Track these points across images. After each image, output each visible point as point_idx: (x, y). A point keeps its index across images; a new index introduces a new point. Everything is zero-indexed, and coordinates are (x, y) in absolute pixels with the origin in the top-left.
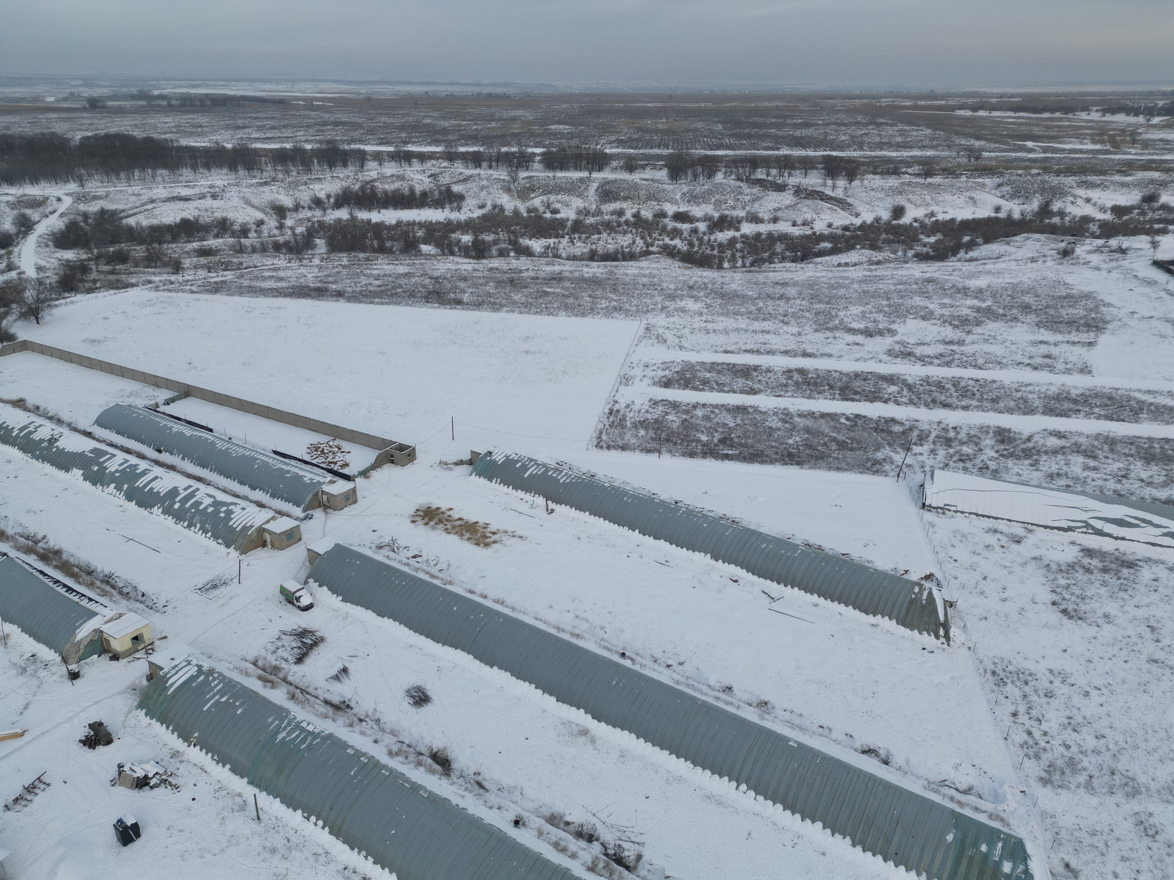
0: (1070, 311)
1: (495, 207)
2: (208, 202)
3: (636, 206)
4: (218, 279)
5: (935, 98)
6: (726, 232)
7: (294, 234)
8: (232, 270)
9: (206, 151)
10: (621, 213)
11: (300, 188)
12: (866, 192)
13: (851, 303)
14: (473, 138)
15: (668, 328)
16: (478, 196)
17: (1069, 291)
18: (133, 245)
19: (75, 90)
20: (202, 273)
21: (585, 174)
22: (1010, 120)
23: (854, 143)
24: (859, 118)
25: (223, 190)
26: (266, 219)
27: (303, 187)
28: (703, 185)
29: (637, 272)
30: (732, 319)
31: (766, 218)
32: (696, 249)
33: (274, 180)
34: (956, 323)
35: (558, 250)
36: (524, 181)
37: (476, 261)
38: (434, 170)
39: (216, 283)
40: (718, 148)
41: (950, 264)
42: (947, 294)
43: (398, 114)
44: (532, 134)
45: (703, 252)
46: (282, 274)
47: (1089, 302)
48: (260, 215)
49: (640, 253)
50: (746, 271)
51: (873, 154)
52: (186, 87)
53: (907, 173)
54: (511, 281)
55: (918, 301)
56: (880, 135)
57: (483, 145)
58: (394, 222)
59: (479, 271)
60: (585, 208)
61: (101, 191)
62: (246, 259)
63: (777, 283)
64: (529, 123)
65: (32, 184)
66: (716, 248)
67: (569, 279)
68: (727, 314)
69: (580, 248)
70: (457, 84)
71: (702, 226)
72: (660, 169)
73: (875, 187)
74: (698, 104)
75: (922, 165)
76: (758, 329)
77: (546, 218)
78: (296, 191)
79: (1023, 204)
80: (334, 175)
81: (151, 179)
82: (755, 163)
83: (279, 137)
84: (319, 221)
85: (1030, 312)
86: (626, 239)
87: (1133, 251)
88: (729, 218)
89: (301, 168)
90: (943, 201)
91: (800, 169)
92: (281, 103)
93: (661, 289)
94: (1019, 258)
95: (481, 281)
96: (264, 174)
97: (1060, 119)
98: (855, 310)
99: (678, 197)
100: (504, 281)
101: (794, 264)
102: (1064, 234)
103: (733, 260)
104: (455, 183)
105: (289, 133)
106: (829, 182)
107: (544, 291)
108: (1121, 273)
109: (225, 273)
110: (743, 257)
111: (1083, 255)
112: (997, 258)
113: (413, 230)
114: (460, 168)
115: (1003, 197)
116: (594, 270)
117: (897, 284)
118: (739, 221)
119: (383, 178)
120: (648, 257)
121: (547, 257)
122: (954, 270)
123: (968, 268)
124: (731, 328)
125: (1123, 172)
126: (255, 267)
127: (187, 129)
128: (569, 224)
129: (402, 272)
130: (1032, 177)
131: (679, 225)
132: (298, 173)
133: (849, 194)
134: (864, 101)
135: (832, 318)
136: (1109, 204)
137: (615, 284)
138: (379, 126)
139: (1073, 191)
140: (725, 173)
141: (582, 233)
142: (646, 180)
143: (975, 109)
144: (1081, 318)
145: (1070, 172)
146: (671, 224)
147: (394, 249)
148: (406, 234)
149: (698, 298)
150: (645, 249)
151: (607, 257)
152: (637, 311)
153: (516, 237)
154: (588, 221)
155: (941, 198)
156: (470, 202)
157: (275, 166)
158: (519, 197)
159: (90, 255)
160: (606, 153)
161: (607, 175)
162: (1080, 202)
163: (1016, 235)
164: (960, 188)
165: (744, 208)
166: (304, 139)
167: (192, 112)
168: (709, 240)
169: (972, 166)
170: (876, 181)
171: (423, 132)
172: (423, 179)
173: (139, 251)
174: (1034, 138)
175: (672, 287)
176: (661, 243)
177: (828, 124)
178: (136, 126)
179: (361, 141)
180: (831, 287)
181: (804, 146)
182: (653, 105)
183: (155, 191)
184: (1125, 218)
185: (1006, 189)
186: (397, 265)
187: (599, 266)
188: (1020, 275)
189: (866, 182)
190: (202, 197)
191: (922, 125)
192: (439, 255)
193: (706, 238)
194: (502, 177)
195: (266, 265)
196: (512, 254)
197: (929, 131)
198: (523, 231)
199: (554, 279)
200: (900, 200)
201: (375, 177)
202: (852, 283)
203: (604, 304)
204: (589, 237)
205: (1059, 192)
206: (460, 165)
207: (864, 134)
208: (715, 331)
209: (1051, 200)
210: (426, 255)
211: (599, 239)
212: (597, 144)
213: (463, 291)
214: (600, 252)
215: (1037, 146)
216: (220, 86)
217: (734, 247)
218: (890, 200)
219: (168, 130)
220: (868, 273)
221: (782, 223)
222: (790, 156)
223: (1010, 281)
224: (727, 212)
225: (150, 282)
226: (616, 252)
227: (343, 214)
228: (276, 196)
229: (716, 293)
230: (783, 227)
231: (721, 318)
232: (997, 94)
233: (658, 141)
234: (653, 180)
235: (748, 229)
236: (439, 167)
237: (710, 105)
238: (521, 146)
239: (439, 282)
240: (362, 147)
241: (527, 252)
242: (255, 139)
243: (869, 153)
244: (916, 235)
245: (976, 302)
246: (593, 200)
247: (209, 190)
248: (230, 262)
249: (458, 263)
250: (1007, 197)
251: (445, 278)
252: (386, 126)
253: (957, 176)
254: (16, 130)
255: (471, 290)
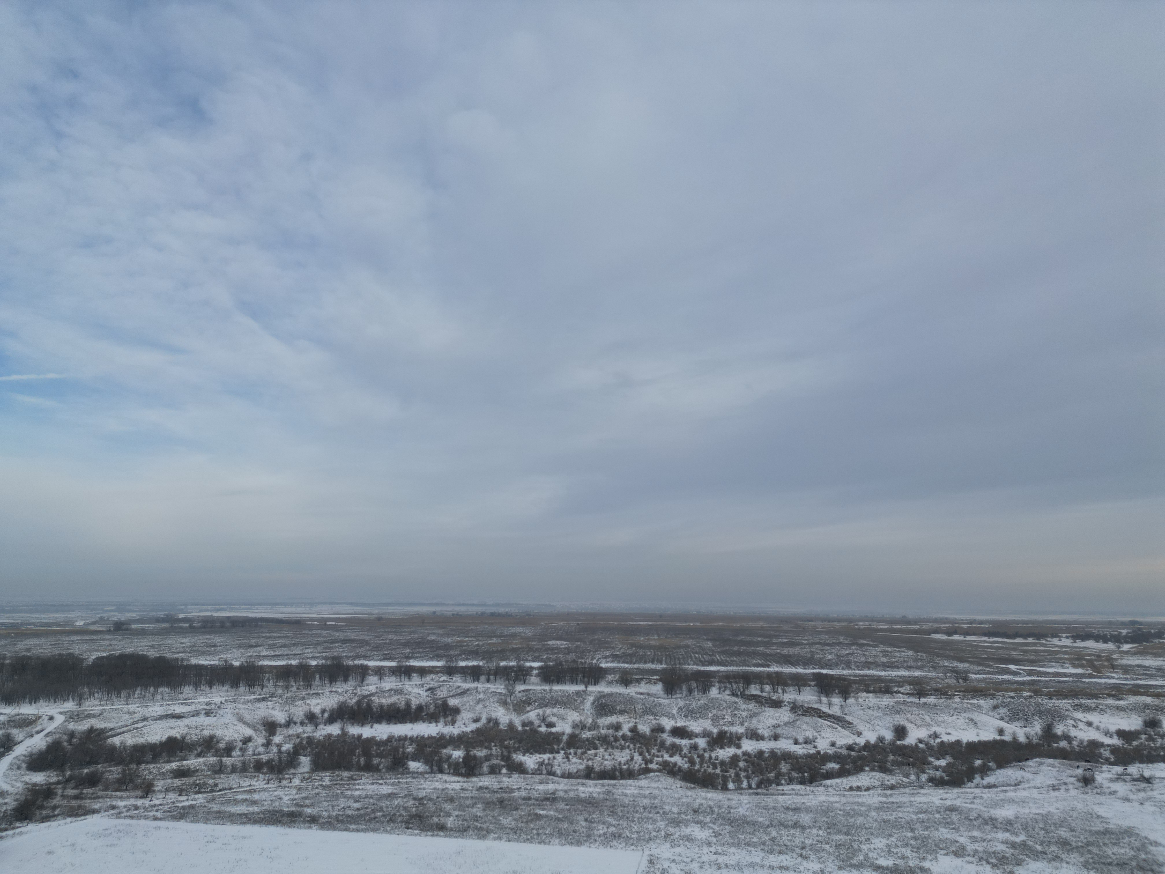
0: (1115, 849)
1: (489, 720)
2: (202, 720)
3: (633, 720)
4: (187, 804)
5: (909, 622)
6: (727, 749)
7: (280, 752)
8: (205, 792)
9: (213, 669)
10: (617, 727)
11: (297, 703)
12: (863, 710)
13: (872, 834)
14: (474, 653)
15: (674, 861)
16: (474, 709)
17: (1106, 826)
18: (110, 766)
19: (106, 615)
20: (172, 796)
21: (581, 687)
22: (986, 644)
23: (841, 662)
24: (841, 639)
25: (219, 707)
26: (255, 736)
27: (300, 702)
28: (699, 701)
29: (636, 792)
30: (744, 851)
31: (766, 735)
32: (697, 767)
33: (272, 695)
34: (994, 861)
35: (552, 766)
36: (520, 695)
37: (465, 779)
38: (433, 684)
39: (183, 808)
40: (711, 663)
41: (969, 790)
42: (974, 825)
43: (404, 632)
44: (530, 649)
45: (705, 770)
46: (256, 797)
47: (1132, 839)
48: (248, 732)
49: (639, 770)
50: (753, 794)
51: (862, 672)
52: (211, 611)
53: (899, 692)
54: (501, 801)
55: (944, 833)
56: (864, 655)
57: (482, 659)
58: (385, 737)
59: (467, 790)
60: (581, 722)
61: (97, 710)
62: (223, 781)
63: (788, 808)
64: (528, 639)
65: (31, 703)
66: (719, 767)
67: (563, 800)
68: (738, 845)
69: (576, 764)
70: (463, 605)
71: (702, 743)
72: (655, 683)
73: (871, 705)
74: (687, 624)
75: (913, 685)
76: (775, 864)
77: (541, 732)
78: (291, 706)
79: (1025, 727)
80: (334, 689)
81: (151, 697)
82: (748, 679)
83: (287, 655)
84: (308, 738)
85: (1072, 850)
86: (623, 754)
87: (1157, 780)
88: (728, 735)
89: (302, 683)
90: (944, 722)
91: (793, 686)
92: (297, 624)
93: (664, 813)
94: (1039, 785)
95: (469, 802)
96: (264, 690)
97: (1035, 645)
98: (879, 843)
99: (674, 711)
100: (493, 803)
101: (803, 787)
102: (1077, 760)
103: (737, 780)
104: (452, 697)
105: (298, 650)
106: (824, 699)
107: (536, 814)
108: (1155, 806)
109: (197, 796)
110: (748, 777)
111: (1106, 784)
112: (1016, 785)
113: (404, 745)
114: (458, 682)
115: (1002, 719)
116: (591, 790)
117: (917, 813)
118: (739, 738)
119: (381, 692)
120: (648, 775)
121: (541, 774)
122: (974, 798)
123: (989, 795)
124: (745, 863)
125: (1113, 696)
126: (230, 789)
127: (200, 649)
128: (565, 738)
129: (385, 792)
130: (1026, 699)
131: (677, 741)
132: (298, 689)
133: (846, 711)
134: (843, 624)
135: (856, 852)
136: (1113, 729)
137: (613, 806)
138: (385, 643)
139: (1070, 714)
140: (720, 688)
141: (577, 748)
142: (642, 694)
143: (950, 634)
144: (1131, 859)
145: (1061, 695)
146: (670, 740)
147: (381, 767)
148: (396, 749)
149: (705, 824)
150: (643, 766)
151: (605, 775)
152: (639, 839)
153: (509, 752)
154: (584, 736)
155: (940, 719)
156: (465, 716)
157: (277, 682)
158: (515, 710)
159: (61, 778)
160: (602, 668)
161: (603, 688)
162: (1081, 725)
163: (1027, 759)
164: (956, 709)
165: (742, 724)
166: (311, 655)
167: (210, 633)
168: (710, 758)
169: (963, 687)
170: (871, 699)
171: (427, 648)
172: (421, 692)
173: (114, 772)
174: (1016, 662)
175: (675, 810)
176: (660, 759)
177: (813, 644)
178: (153, 646)
179: (365, 657)
180: (847, 814)
181: (793, 664)
182: (645, 623)
183: (150, 709)
184: (1135, 743)
185: (1002, 711)
186: (381, 784)
187: (596, 785)
188: (1046, 805)
189: (860, 700)
190: (196, 714)
191: (903, 647)
192: (427, 773)
193: (707, 755)
194: (499, 691)
195: (242, 787)
196: (504, 771)
197: (911, 653)
198: (516, 745)
199: (547, 799)
200: (900, 720)
201: (373, 691)
202: (869, 811)
203: (601, 829)
204: (585, 753)
205: (1057, 715)
206: (459, 679)
207: (849, 654)
208: (727, 866)
209: (1052, 724)
210: (414, 773)
211: (596, 755)
212: (593, 659)
213: (448, 815)
214: (597, 769)
215: (1020, 669)
216: (243, 609)
217: (737, 766)
218: (889, 719)
219: (182, 650)
220: (884, 799)
221: (784, 740)
222: (781, 673)
223: (1038, 811)
224: (725, 728)
225: (113, 807)
226: (614, 769)
227: (334, 729)
228: (270, 711)
229: (723, 818)
230: (785, 745)
231: (733, 850)
232: (967, 620)
233: (652, 657)
234: (648, 694)
235: (749, 746)
236: (438, 681)
237: (698, 624)
238: (520, 661)
239: (423, 804)
240: (365, 662)
241: (520, 769)
242: (264, 656)
243: (857, 672)
244: (925, 758)
245: (1007, 836)
246: (589, 713)
247: (205, 707)
248: (205, 784)
249: (446, 781)
250: (1007, 719)
251: (430, 799)
252: (391, 642)
253: (951, 697)
254: (37, 652)
255: (457, 813)
